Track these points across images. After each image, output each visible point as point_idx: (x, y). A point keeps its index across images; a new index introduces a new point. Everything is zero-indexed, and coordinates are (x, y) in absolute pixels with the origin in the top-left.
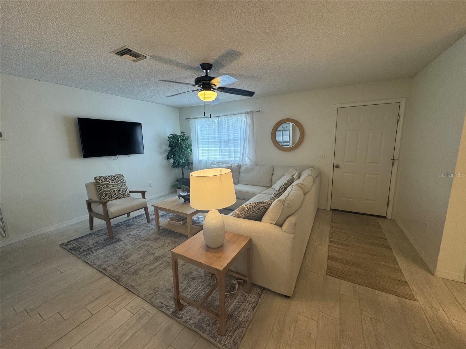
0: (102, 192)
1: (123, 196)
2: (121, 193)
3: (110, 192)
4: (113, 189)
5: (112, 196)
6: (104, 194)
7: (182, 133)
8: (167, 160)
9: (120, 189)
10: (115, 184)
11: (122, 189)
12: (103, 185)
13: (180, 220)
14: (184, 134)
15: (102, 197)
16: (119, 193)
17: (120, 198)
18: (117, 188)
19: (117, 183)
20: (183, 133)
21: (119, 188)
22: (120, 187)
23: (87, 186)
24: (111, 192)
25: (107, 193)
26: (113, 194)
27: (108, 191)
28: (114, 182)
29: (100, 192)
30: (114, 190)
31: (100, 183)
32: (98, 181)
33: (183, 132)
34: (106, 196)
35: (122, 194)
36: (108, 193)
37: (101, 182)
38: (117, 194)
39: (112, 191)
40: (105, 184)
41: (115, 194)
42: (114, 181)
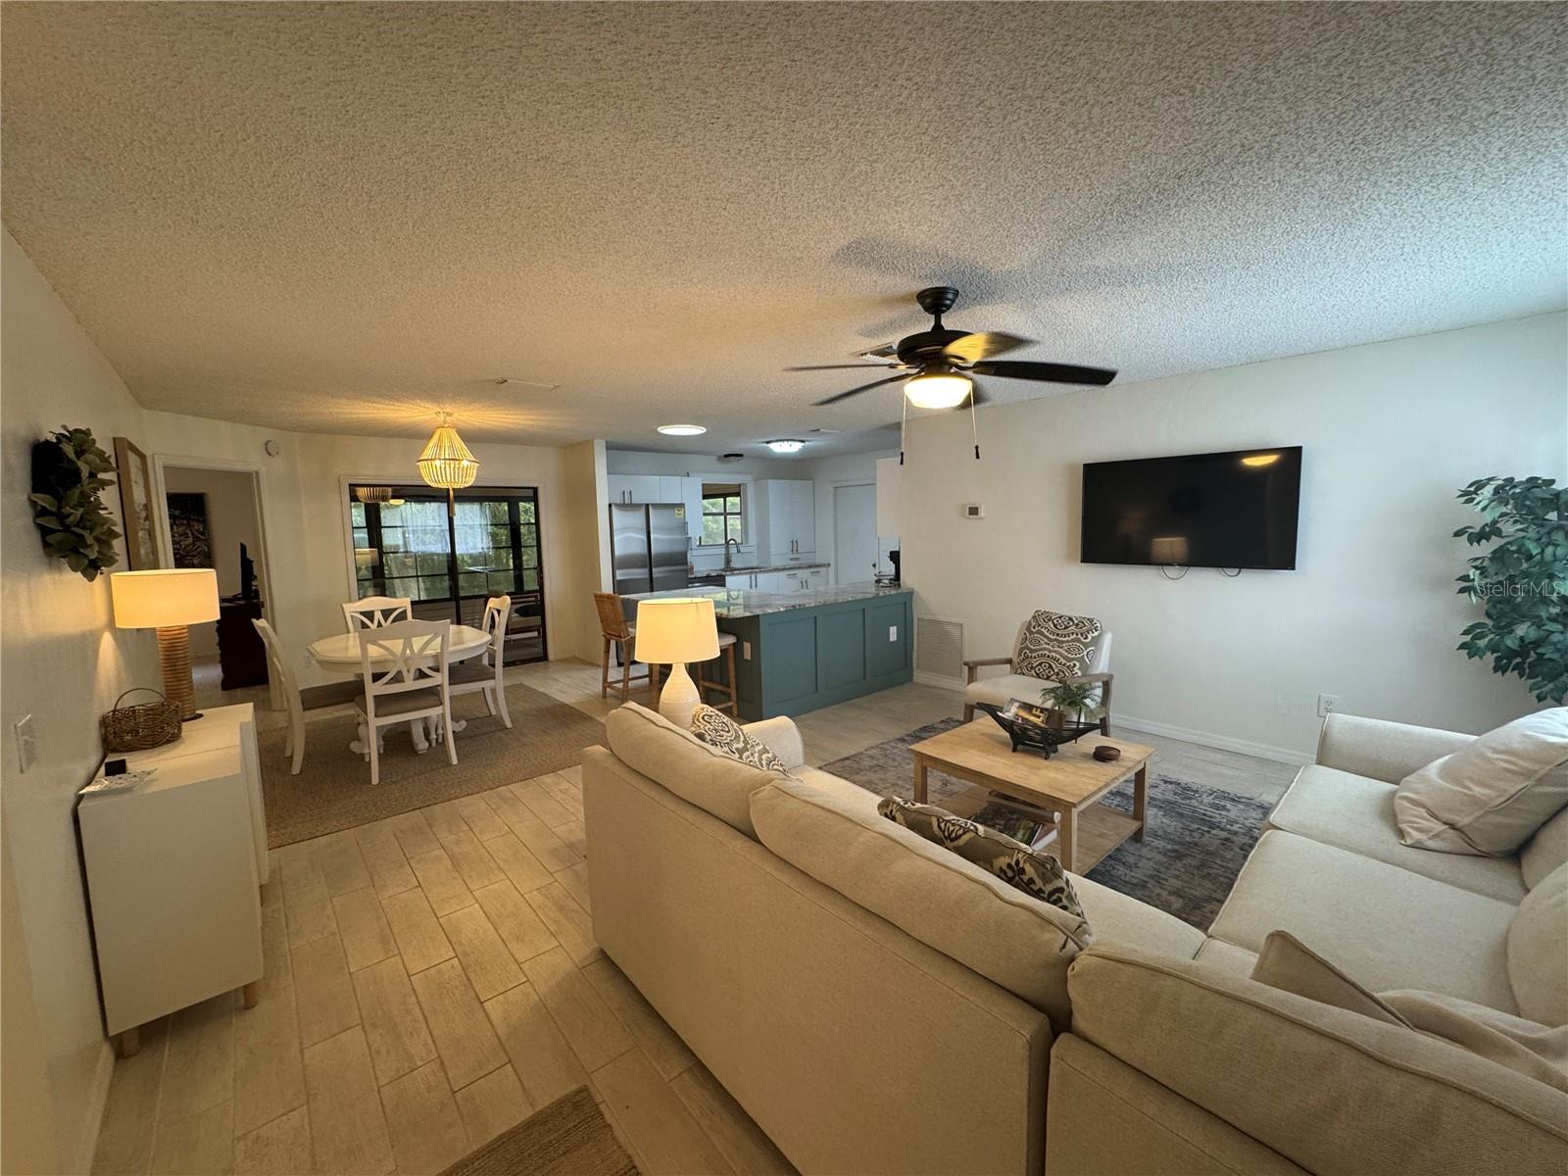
1: (1055, 677)
2: (1054, 666)
4: (1044, 649)
5: (1035, 666)
9: (1058, 656)
10: (1056, 640)
11: (1065, 658)
16: (1050, 667)
17: (1046, 679)
18: (1054, 651)
19: (1061, 639)
22: (1061, 650)
24: (1035, 654)
25: (1029, 653)
27: (1032, 651)
28: (1058, 635)
30: (1043, 652)
35: (1057, 671)
36: (1030, 656)
37: (1034, 624)
38: (1045, 666)
39: (1040, 653)
40: (1039, 632)
41: (1040, 664)
42: (1060, 632)
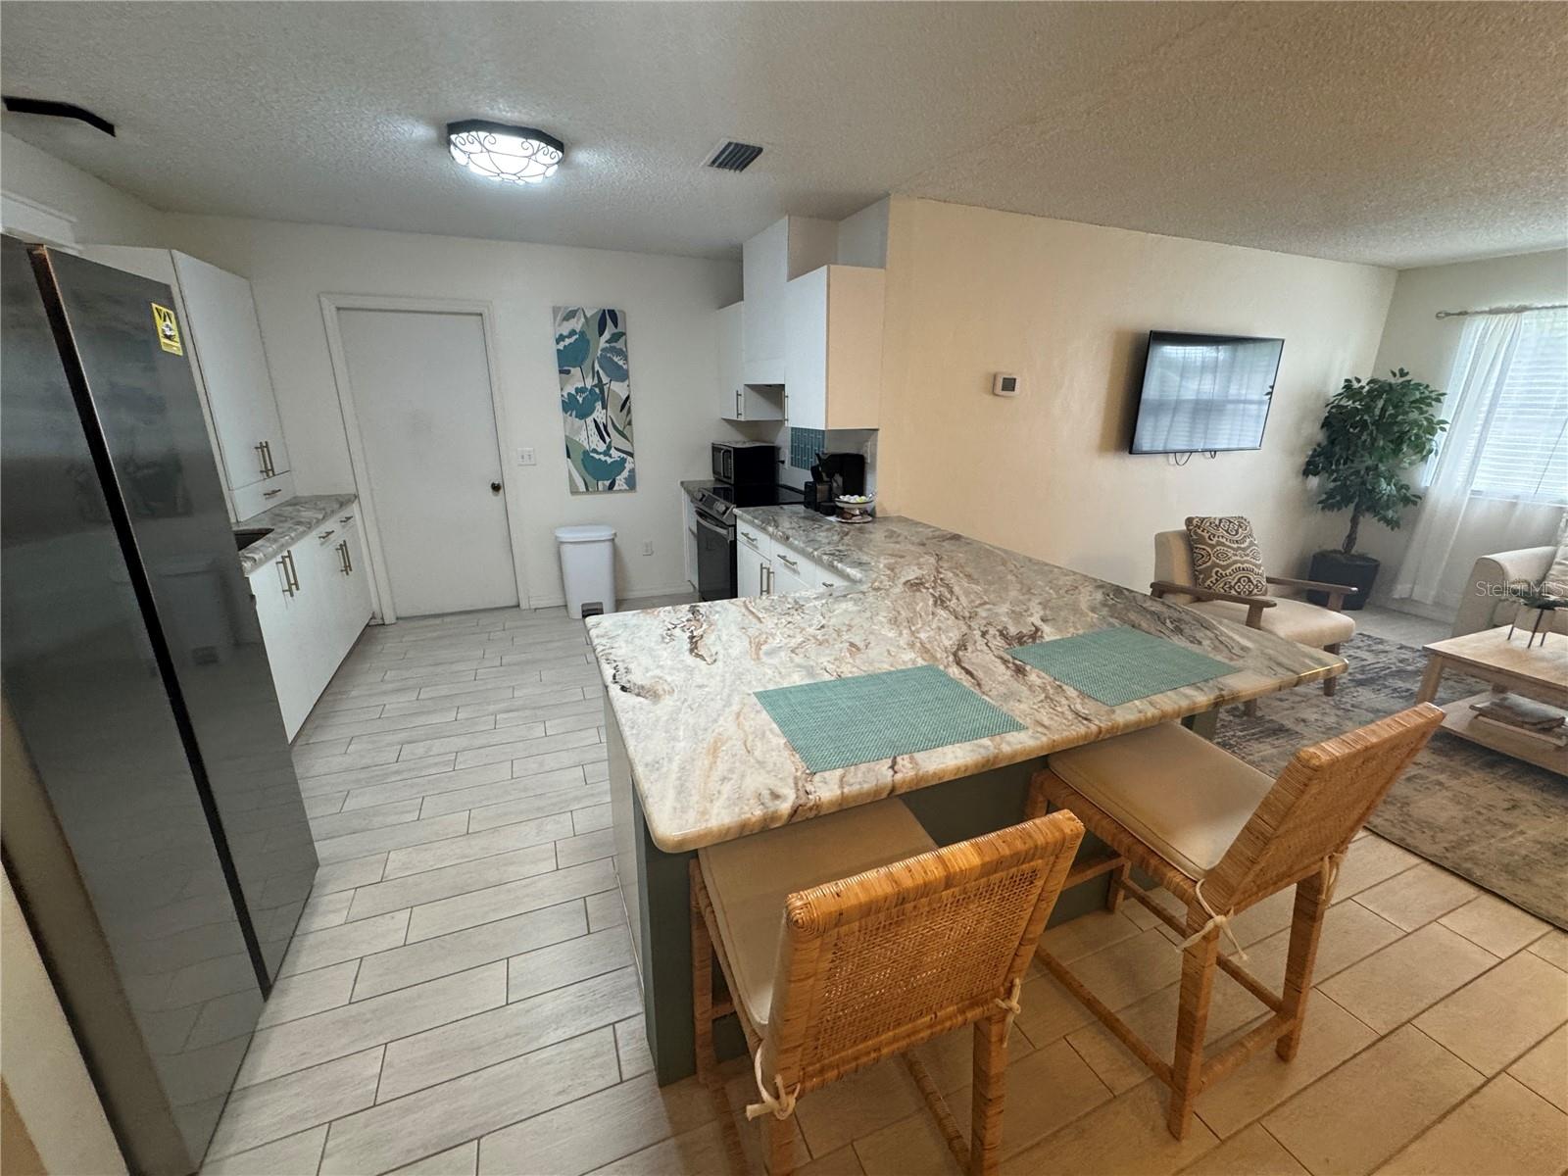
0: (1209, 567)
1: (1255, 590)
3: (1228, 572)
4: (1234, 562)
5: (1233, 584)
6: (1213, 574)
7: (1394, 375)
8: (1301, 476)
9: (1249, 567)
10: (1237, 548)
11: (1254, 566)
12: (1212, 547)
13: (1539, 726)
14: (1408, 378)
15: (1208, 582)
16: (1250, 581)
18: (1243, 562)
19: (1241, 546)
20: (1403, 373)
21: (1245, 562)
22: (1248, 558)
23: (1162, 541)
24: (1230, 570)
25: (1221, 571)
26: (1236, 580)
27: (1225, 568)
28: (1236, 542)
29: (1204, 566)
30: (1236, 566)
31: (1203, 537)
32: (1199, 531)
33: (1401, 370)
34: (1217, 580)
35: (1255, 583)
36: (1224, 573)
37: (1207, 536)
38: (1244, 581)
39: (1234, 567)
40: (1217, 543)
41: (1239, 580)
42: (1235, 538)
